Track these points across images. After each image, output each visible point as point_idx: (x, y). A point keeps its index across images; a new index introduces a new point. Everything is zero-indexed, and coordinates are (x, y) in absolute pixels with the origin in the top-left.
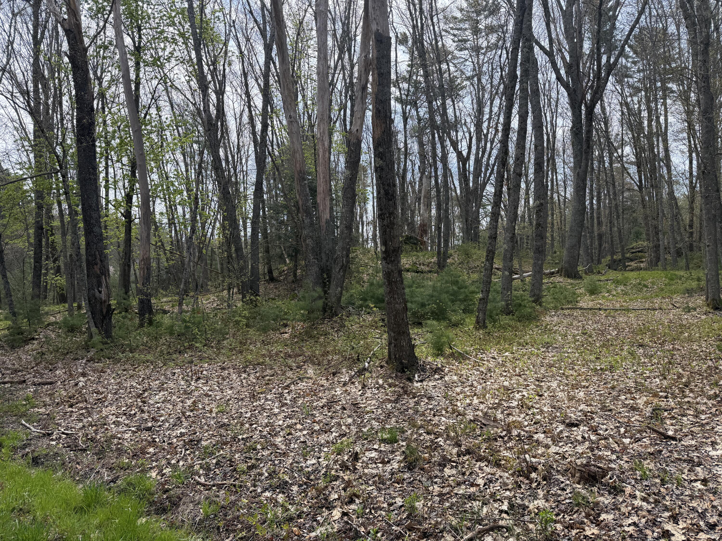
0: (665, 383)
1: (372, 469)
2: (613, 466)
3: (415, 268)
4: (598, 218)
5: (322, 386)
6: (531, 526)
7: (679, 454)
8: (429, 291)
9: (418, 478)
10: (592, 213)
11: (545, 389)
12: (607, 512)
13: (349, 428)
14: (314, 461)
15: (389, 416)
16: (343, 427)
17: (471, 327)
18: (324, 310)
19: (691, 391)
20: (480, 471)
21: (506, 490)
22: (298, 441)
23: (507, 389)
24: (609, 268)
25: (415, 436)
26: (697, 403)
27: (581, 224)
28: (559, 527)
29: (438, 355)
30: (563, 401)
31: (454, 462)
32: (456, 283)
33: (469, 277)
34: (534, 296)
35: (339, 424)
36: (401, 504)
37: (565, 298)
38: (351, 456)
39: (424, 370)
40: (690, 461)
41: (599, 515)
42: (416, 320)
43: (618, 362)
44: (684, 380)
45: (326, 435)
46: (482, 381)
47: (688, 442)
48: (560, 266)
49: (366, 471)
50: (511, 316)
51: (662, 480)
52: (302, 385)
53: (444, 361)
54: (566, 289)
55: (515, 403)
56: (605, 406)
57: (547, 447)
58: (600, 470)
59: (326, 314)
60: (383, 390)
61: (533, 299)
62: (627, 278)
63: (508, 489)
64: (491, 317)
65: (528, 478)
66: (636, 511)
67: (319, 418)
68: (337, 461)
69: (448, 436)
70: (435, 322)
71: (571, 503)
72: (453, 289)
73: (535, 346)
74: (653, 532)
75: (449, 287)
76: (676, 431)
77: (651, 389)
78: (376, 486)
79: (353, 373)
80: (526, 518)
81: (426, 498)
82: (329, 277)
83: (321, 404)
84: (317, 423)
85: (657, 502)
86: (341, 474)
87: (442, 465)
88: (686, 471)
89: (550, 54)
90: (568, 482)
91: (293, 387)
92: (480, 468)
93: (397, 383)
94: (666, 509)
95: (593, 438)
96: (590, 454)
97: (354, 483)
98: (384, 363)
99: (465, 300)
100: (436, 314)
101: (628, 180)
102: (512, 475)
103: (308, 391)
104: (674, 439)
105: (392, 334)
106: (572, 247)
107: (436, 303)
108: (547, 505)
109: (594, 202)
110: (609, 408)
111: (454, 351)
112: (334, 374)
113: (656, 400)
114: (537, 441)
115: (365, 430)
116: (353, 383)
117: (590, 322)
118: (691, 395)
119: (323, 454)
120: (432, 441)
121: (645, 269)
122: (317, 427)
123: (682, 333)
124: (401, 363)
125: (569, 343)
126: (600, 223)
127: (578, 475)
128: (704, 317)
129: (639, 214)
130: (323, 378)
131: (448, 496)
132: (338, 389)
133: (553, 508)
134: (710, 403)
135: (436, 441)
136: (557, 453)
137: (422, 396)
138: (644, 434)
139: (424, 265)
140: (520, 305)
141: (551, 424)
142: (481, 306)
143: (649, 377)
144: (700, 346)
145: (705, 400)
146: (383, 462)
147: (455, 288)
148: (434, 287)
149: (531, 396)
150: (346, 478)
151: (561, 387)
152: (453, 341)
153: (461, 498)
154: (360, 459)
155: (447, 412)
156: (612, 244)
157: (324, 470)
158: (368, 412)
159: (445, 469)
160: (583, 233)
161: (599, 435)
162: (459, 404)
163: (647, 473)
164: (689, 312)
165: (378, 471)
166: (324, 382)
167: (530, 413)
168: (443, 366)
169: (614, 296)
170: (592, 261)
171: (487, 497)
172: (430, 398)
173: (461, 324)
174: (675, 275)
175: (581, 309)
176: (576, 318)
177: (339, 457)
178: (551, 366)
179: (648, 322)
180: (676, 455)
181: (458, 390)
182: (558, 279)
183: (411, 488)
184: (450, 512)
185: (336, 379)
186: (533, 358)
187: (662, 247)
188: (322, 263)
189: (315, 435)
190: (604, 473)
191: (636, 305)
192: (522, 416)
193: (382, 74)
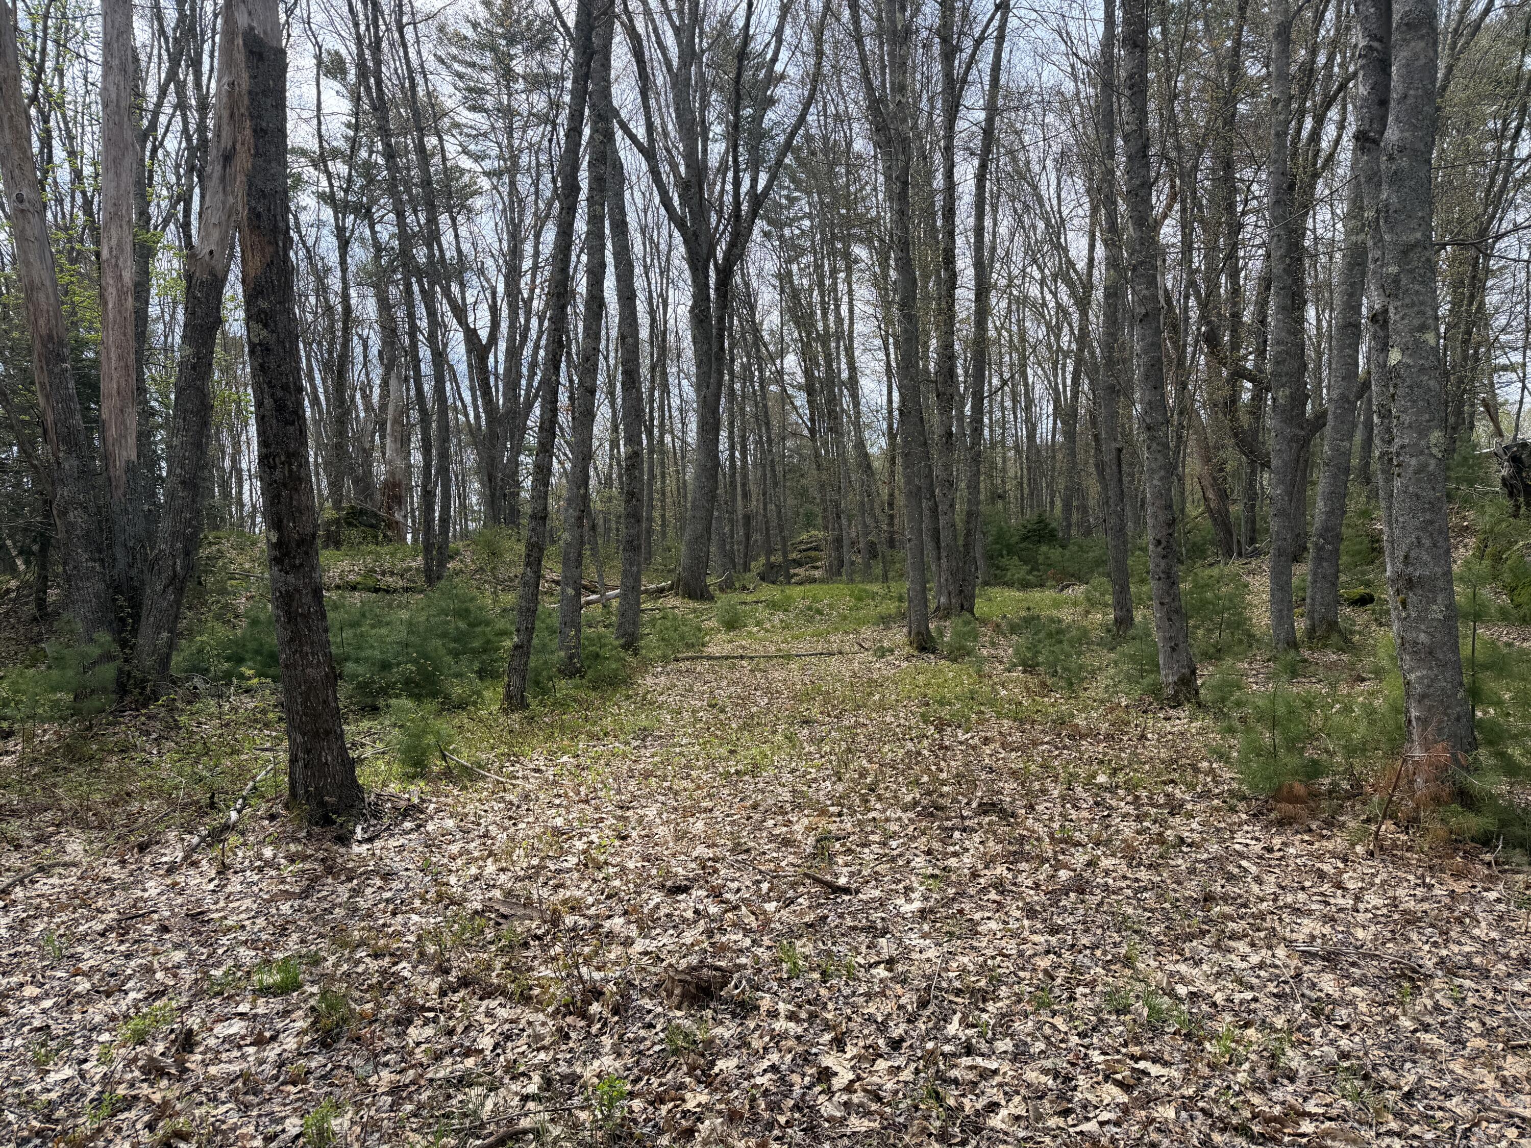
0: (840, 787)
1: (230, 1062)
2: (743, 960)
3: (370, 582)
4: (744, 485)
5: (108, 880)
6: (583, 1116)
7: (854, 918)
8: (402, 633)
9: (344, 1062)
10: (733, 475)
11: (633, 824)
12: (727, 1055)
13: (175, 976)
14: (68, 1072)
15: (283, 931)
16: (159, 975)
17: (494, 708)
18: (122, 689)
19: (879, 798)
20: (487, 1020)
21: (538, 1050)
22: (26, 1029)
23: (557, 832)
24: (763, 579)
25: (345, 967)
26: (887, 820)
27: (712, 496)
28: (637, 1104)
29: (414, 777)
30: (666, 842)
31: (430, 1010)
32: (463, 613)
33: (495, 601)
34: (623, 636)
35: (149, 970)
36: (295, 1131)
37: (682, 638)
38: (173, 1042)
39: (377, 814)
40: (870, 929)
41: (712, 1064)
42: (369, 701)
43: (766, 756)
44: (868, 780)
45: (110, 1001)
46: (508, 823)
47: (872, 893)
48: (675, 576)
49: (213, 1070)
50: (577, 681)
51: (823, 973)
52: (46, 885)
53: (427, 789)
54: (684, 622)
55: (572, 861)
56: (738, 844)
57: (628, 942)
58: (718, 974)
59: (128, 699)
60: (274, 873)
61: (622, 641)
62: (789, 598)
63: (544, 1048)
64: (537, 683)
65: (584, 1015)
66: (777, 1043)
67: (92, 962)
68: (135, 1060)
69: (422, 954)
70: (408, 703)
71: (663, 1050)
72: (457, 628)
73: (621, 737)
74: (804, 1075)
75: (447, 623)
76: (852, 875)
77: (818, 802)
78: (237, 1100)
79: (196, 840)
80: (576, 1101)
81: (358, 1105)
82: (136, 604)
83: (100, 927)
84: (84, 974)
85: (812, 1016)
86: (145, 1089)
87: (403, 1022)
88: (863, 949)
89: (649, 153)
90: (659, 1009)
91: (19, 893)
92: (489, 1014)
93: (309, 852)
94: (828, 1027)
95: (713, 909)
96: (705, 945)
97: (179, 1106)
98: (279, 809)
99: (485, 651)
100: (417, 685)
101: (794, 417)
102: (554, 1015)
103: (64, 897)
104: (846, 890)
105: (299, 739)
106: (696, 539)
107: (415, 662)
108: (617, 1064)
109: (737, 454)
110: (745, 847)
111: (452, 764)
112: (142, 848)
113: (823, 822)
114: (610, 934)
115: (217, 973)
116: (195, 864)
117: (724, 684)
118: (878, 806)
119: (95, 1051)
120: (384, 972)
121: (822, 581)
122: (83, 986)
123: (870, 694)
124: (322, 804)
125: (684, 726)
126: (746, 496)
127: (677, 991)
128: (904, 664)
129: (811, 479)
130: (110, 861)
131: (412, 1088)
132: (150, 884)
133: (629, 1069)
134: (906, 817)
135: (394, 969)
136: (646, 953)
137: (368, 874)
138: (801, 889)
139: (392, 574)
140: (597, 656)
141: (639, 894)
142: (515, 663)
143: (815, 780)
144: (897, 717)
145: (899, 813)
146: (260, 1042)
147: (462, 625)
148: (410, 623)
149: (606, 842)
150: (157, 1098)
151: (664, 816)
152: (450, 743)
153: (440, 1086)
154: (198, 1044)
155: (424, 901)
156: (768, 536)
157: (98, 1088)
158: (229, 929)
159: (411, 1030)
160: (716, 514)
161: (726, 902)
162: (453, 880)
163: (800, 963)
164: (883, 656)
165: (245, 1066)
166: (113, 870)
167: (601, 876)
168: (423, 801)
169: (767, 631)
170: (734, 567)
171: (498, 1073)
172: (387, 876)
173: (475, 703)
174: (865, 591)
175: (710, 658)
176: (699, 676)
177: (139, 1049)
178: (647, 775)
179: (820, 679)
180: (849, 922)
181: (454, 849)
182: (671, 601)
183: (325, 1089)
184: (415, 1123)
185: (147, 859)
186: (616, 763)
187: (846, 542)
188: (115, 572)
189: (76, 1007)
190: (725, 976)
191: (802, 647)
192: (584, 885)
193: (265, 132)
